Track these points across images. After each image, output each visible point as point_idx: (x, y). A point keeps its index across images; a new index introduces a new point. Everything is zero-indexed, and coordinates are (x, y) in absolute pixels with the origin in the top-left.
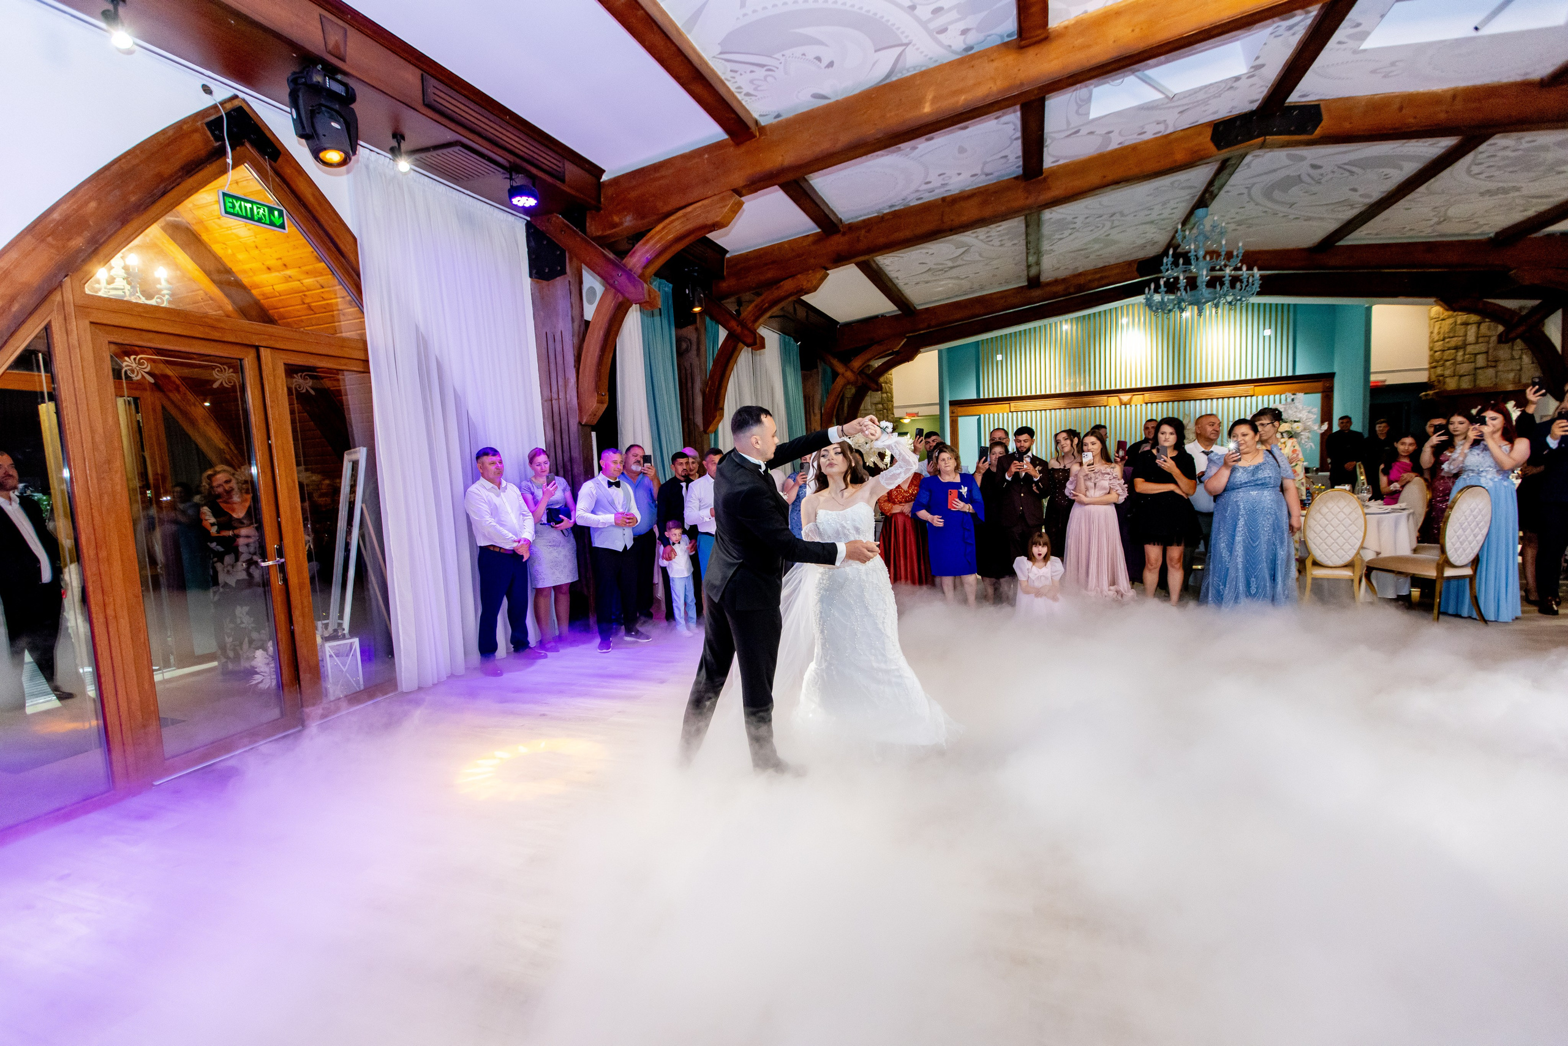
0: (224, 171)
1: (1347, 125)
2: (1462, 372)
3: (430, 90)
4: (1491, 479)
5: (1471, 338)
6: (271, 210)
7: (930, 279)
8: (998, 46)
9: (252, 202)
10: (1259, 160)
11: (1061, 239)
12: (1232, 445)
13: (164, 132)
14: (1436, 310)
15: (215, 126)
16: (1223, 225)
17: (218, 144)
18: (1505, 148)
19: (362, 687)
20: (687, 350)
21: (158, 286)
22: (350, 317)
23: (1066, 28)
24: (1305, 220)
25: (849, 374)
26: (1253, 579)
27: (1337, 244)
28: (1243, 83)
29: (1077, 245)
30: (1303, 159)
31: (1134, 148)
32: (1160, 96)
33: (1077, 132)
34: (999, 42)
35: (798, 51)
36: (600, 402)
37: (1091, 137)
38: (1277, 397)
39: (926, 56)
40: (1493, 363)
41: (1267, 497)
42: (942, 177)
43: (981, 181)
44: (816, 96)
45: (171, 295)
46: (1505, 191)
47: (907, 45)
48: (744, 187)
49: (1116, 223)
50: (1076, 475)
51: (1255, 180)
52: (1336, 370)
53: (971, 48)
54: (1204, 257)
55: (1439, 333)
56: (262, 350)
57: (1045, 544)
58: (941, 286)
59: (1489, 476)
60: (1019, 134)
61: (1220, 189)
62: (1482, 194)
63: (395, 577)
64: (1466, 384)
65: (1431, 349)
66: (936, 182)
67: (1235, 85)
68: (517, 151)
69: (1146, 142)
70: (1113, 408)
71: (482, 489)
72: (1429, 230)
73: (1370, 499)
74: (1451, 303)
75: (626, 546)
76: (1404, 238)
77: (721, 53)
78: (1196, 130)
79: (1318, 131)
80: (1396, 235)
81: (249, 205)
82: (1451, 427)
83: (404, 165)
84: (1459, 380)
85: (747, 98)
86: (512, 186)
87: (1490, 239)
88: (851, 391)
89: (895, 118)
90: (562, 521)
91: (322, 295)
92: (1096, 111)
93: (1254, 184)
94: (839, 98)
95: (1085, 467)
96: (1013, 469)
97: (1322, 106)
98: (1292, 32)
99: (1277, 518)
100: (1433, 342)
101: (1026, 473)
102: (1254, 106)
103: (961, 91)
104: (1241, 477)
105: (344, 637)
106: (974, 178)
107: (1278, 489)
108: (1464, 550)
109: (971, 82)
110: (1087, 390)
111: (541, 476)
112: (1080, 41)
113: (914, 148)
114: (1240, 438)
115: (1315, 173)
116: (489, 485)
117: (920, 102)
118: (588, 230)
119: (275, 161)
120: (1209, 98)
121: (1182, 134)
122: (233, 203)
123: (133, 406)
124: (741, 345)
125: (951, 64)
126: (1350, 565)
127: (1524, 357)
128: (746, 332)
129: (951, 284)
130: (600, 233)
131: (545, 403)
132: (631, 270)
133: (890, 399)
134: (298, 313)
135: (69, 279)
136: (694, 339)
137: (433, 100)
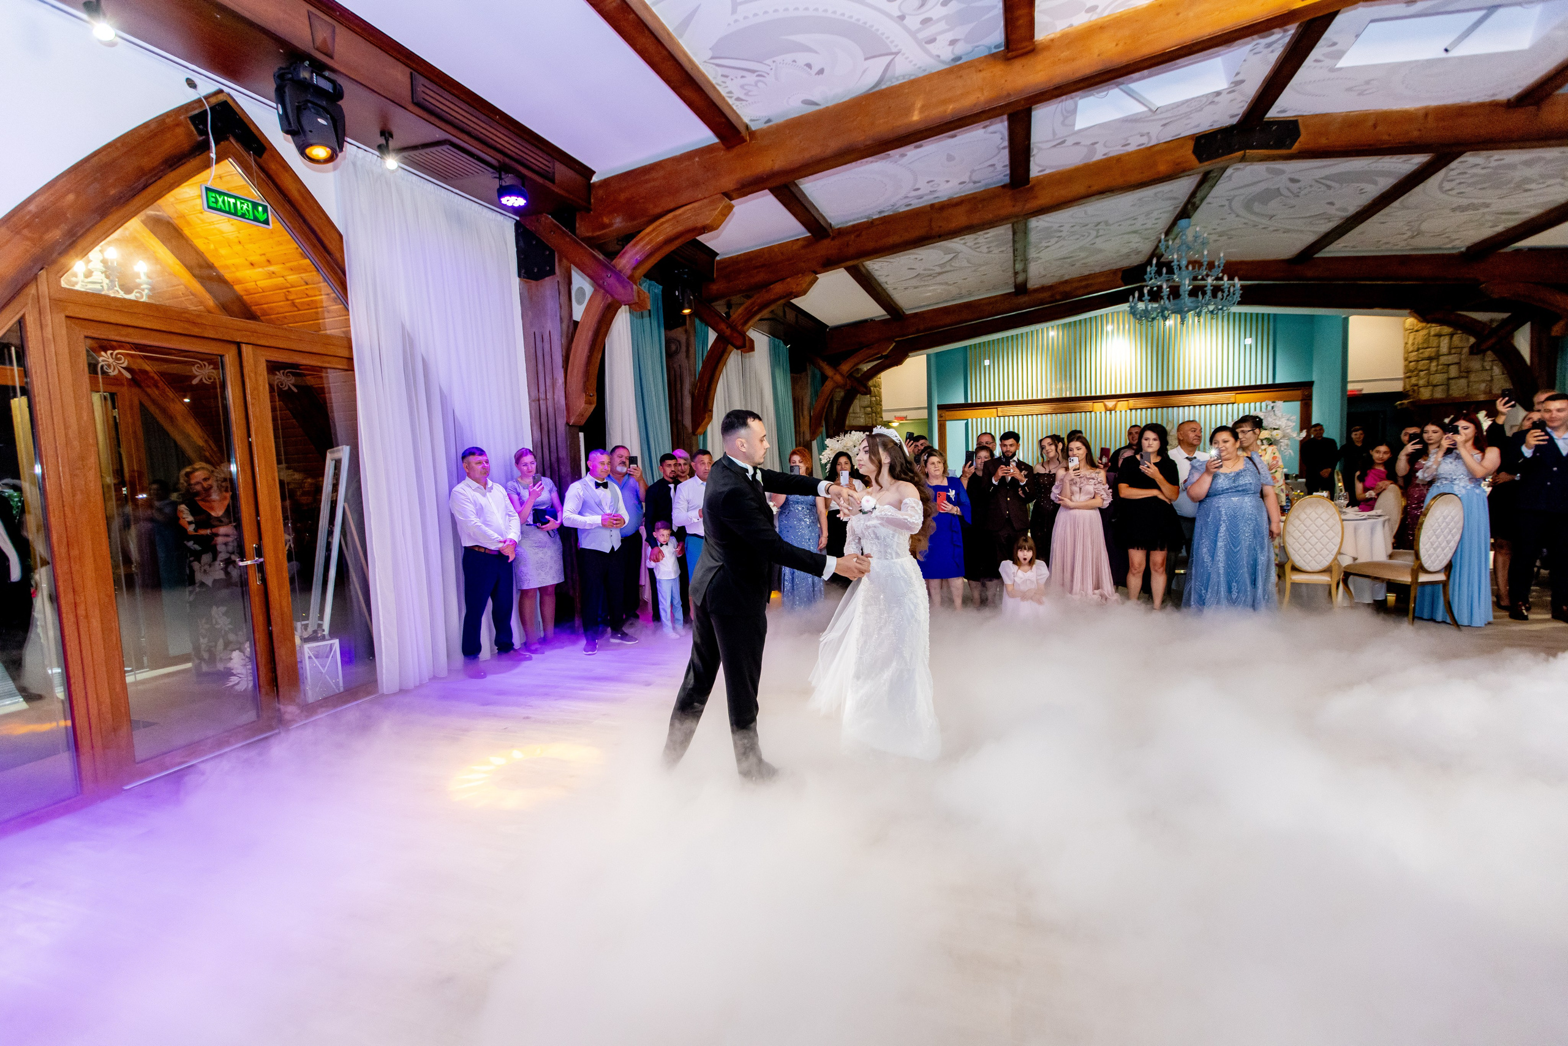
0: (207, 165)
1: (1323, 141)
2: (1435, 382)
3: (420, 89)
4: (1463, 487)
5: (1444, 349)
6: (255, 205)
7: (919, 284)
8: (986, 57)
9: (235, 197)
10: (1239, 173)
11: (1048, 247)
12: (1214, 452)
13: (146, 125)
14: (1411, 321)
15: (198, 120)
16: (1205, 235)
17: (201, 138)
18: (1476, 165)
19: (342, 689)
20: (677, 352)
21: (138, 281)
22: (335, 315)
23: (1052, 40)
24: (1284, 232)
25: (838, 378)
26: (1234, 584)
27: (1317, 256)
28: (1224, 98)
29: (1063, 253)
30: (1283, 172)
31: (1118, 159)
32: (1145, 109)
33: (1064, 142)
34: (986, 53)
35: (789, 57)
36: (589, 402)
37: (1077, 147)
38: (1258, 404)
39: (915, 65)
40: (1466, 373)
41: (1248, 503)
42: (931, 184)
43: (969, 189)
44: (807, 102)
45: (150, 290)
46: (1474, 207)
47: (897, 54)
48: (733, 191)
49: (1101, 232)
50: (1062, 480)
51: (1237, 192)
52: (1314, 378)
53: (959, 58)
54: (1187, 267)
55: (1413, 344)
56: (244, 347)
57: (1030, 549)
58: (930, 291)
59: (1462, 484)
60: (1006, 143)
61: (1202, 200)
62: (1454, 210)
63: (377, 577)
64: (1439, 394)
65: (1406, 359)
66: (925, 189)
67: (1217, 99)
68: (508, 152)
69: (1129, 154)
70: (1098, 413)
71: (467, 489)
72: (1403, 244)
73: (1348, 506)
74: (1425, 314)
75: (613, 548)
76: (1379, 251)
77: (712, 58)
78: (1179, 142)
79: (1297, 145)
80: (1372, 248)
81: (232, 201)
82: (1425, 436)
83: (392, 163)
84: (1432, 391)
85: (738, 103)
86: (501, 186)
87: (1462, 253)
88: (840, 394)
89: (884, 125)
90: (548, 521)
91: (307, 292)
92: (1081, 122)
93: (1234, 197)
94: (830, 104)
95: (1071, 471)
96: (1000, 473)
97: (1300, 121)
98: (1271, 49)
99: (1257, 524)
100: (1407, 352)
101: (1013, 478)
102: (1235, 121)
103: (950, 100)
104: (1222, 483)
105: (323, 638)
106: (962, 185)
107: (1259, 495)
108: (1438, 557)
109: (958, 92)
110: (1073, 395)
111: (528, 477)
112: (1066, 54)
113: (903, 155)
114: (1222, 445)
115: (1294, 187)
116: (475, 485)
117: (908, 110)
118: (577, 231)
119: (260, 156)
120: (1191, 112)
121: (1166, 145)
122: (216, 198)
123: (109, 402)
124: (730, 347)
125: (939, 73)
126: (1328, 570)
127: (1495, 367)
128: (736, 335)
129: (939, 289)
130: (590, 234)
131: (533, 403)
132: (620, 271)
133: (879, 403)
134: (282, 310)
135: (44, 272)
136: (683, 341)
137: (423, 98)
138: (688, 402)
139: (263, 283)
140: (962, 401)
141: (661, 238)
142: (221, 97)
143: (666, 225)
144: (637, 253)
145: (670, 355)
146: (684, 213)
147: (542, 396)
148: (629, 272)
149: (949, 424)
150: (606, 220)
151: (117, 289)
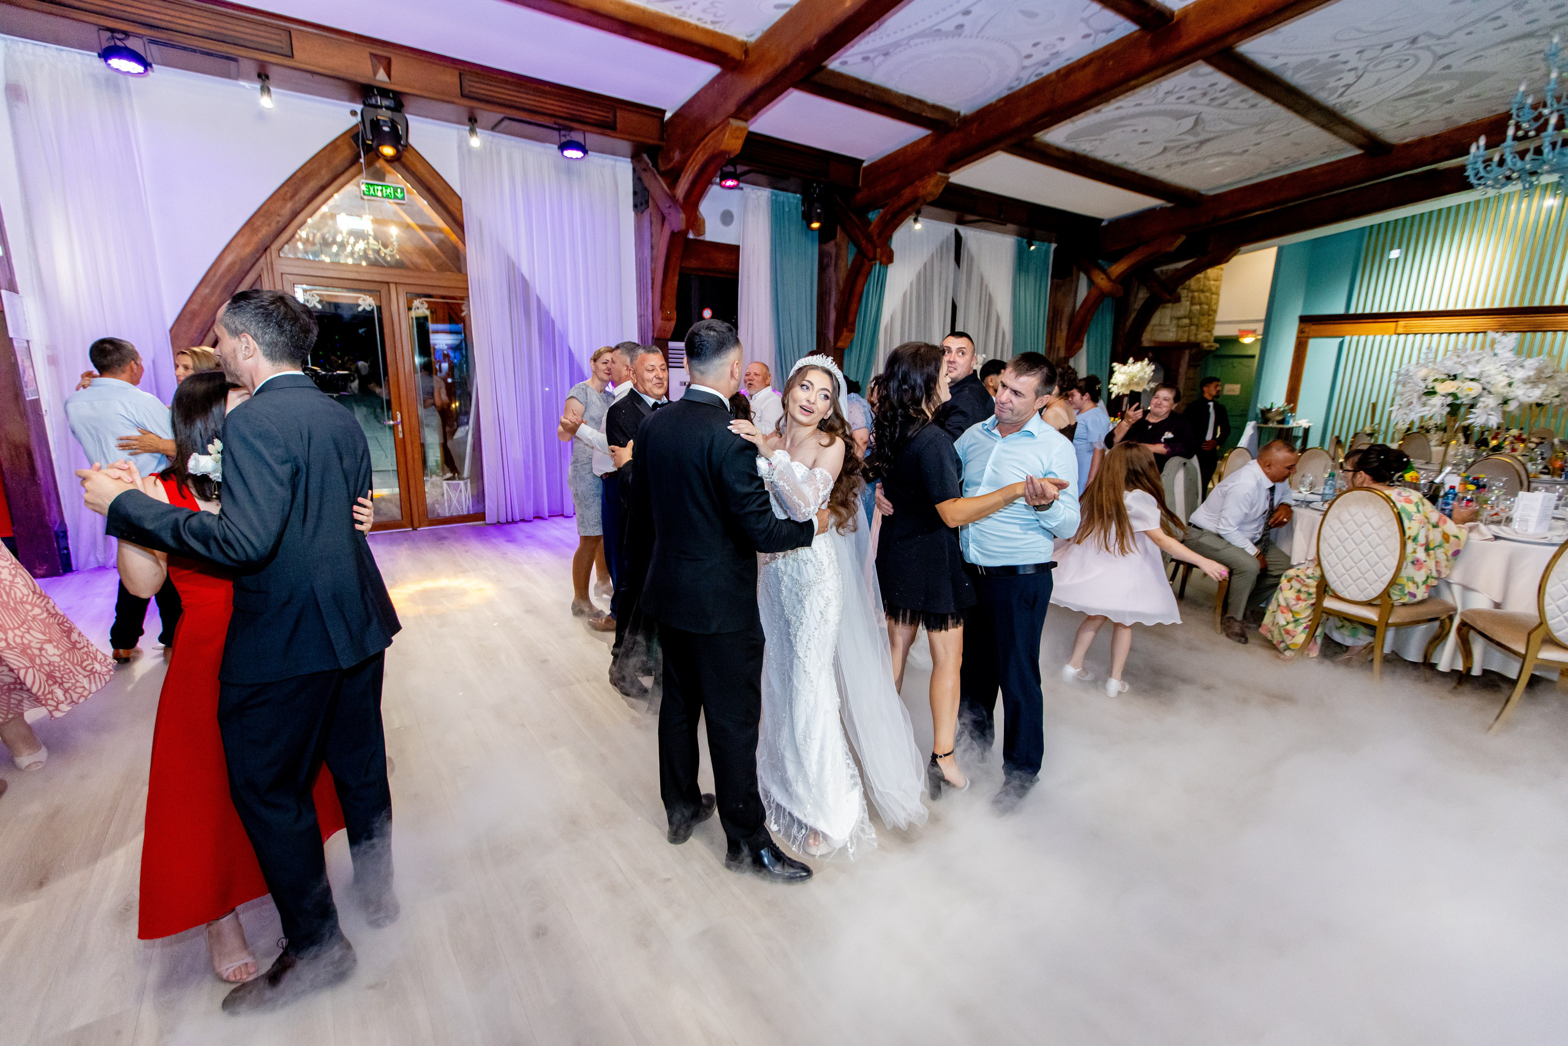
3: (465, 84)
6: (395, 190)
7: (1181, 159)
9: (382, 185)
11: (1348, 86)
13: (324, 149)
20: (828, 266)
36: (667, 319)
42: (1039, 47)
43: (1103, 41)
48: (736, 112)
56: (391, 285)
58: (1215, 166)
66: (1040, 55)
68: (557, 113)
81: (380, 188)
83: (475, 142)
85: (718, 26)
86: (561, 143)
106: (1092, 38)
122: (368, 188)
124: (866, 260)
128: (870, 248)
129: (1229, 161)
131: (639, 319)
132: (678, 201)
133: (1210, 313)
135: (269, 250)
136: (834, 255)
137: (470, 91)
138: (833, 316)
140: (1340, 310)
144: (686, 183)
145: (823, 269)
146: (709, 140)
149: (1314, 344)
150: (672, 154)
151: (381, 247)
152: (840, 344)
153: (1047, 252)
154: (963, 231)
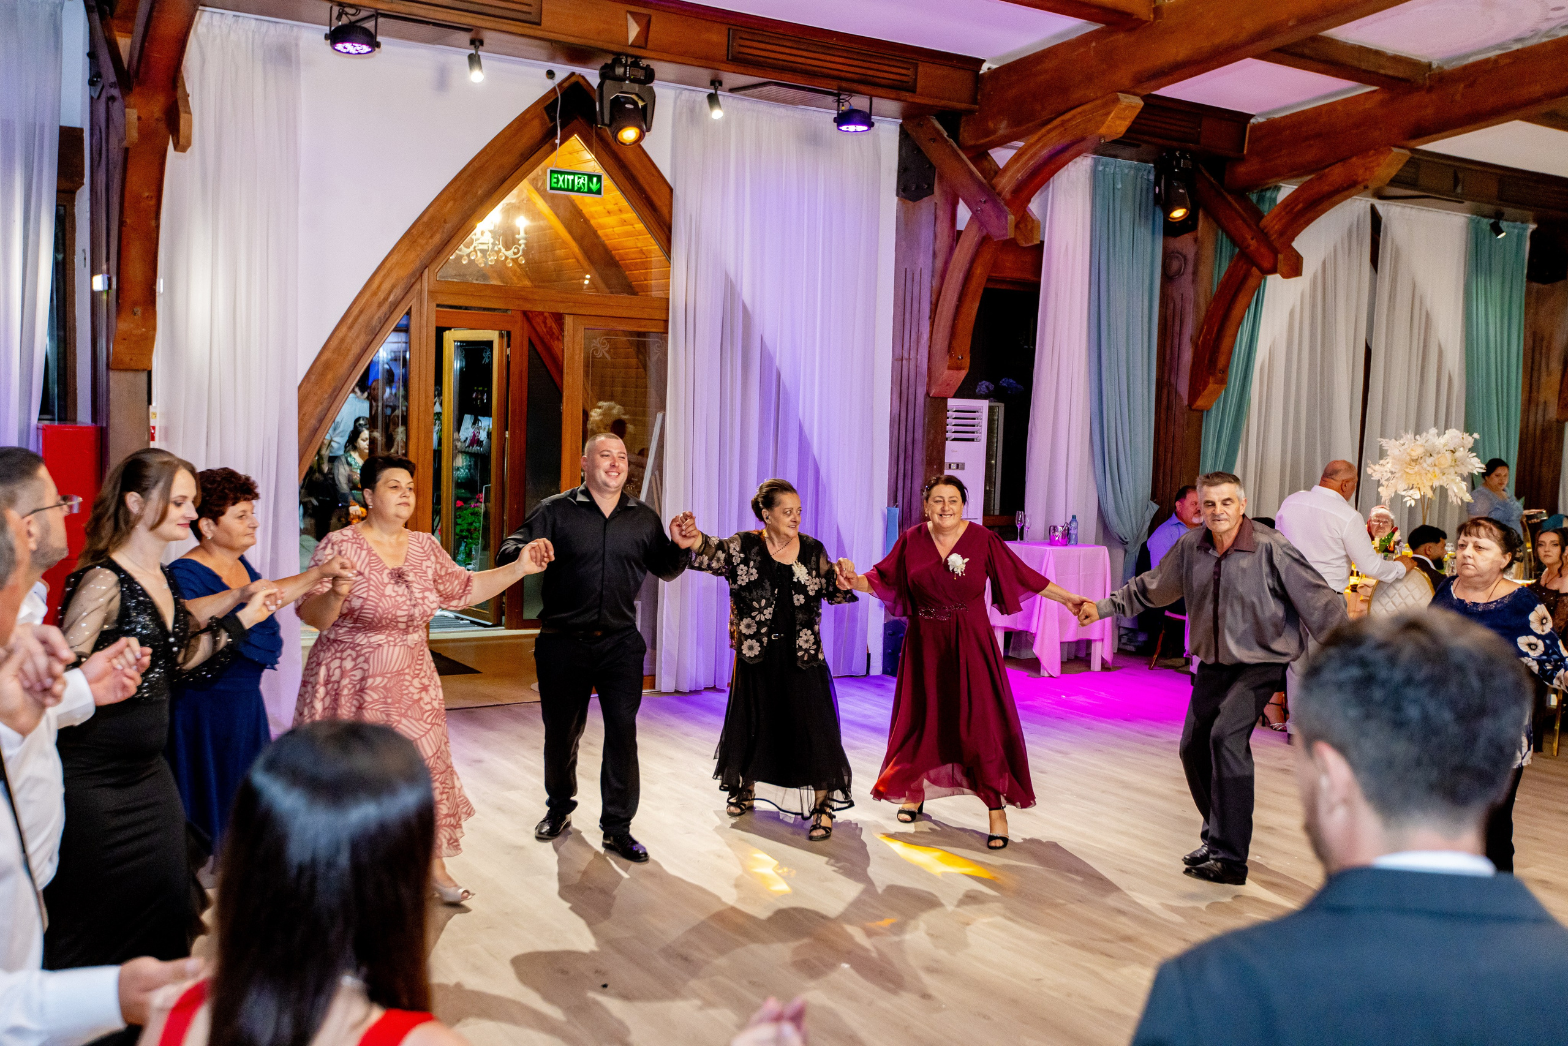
0: (554, 148)
3: (734, 44)
6: (592, 177)
9: (574, 174)
15: (550, 108)
17: (551, 126)
20: (1179, 273)
21: (517, 236)
36: (956, 367)
45: (526, 244)
48: (1130, 88)
81: (571, 177)
83: (717, 113)
86: (840, 114)
118: (960, 139)
122: (558, 178)
123: (505, 339)
124: (1255, 270)
128: (1263, 250)
130: (972, 143)
131: (896, 363)
132: (999, 194)
134: (634, 256)
135: (427, 270)
136: (1191, 256)
137: (740, 53)
138: (1187, 356)
139: (618, 230)
141: (1045, 152)
142: (573, 79)
143: (1054, 134)
144: (1018, 171)
145: (1168, 278)
146: (1074, 117)
147: (906, 355)
148: (1008, 197)
150: (991, 125)
151: (501, 246)
152: (1200, 403)
153: (1520, 237)
154: (1381, 207)
